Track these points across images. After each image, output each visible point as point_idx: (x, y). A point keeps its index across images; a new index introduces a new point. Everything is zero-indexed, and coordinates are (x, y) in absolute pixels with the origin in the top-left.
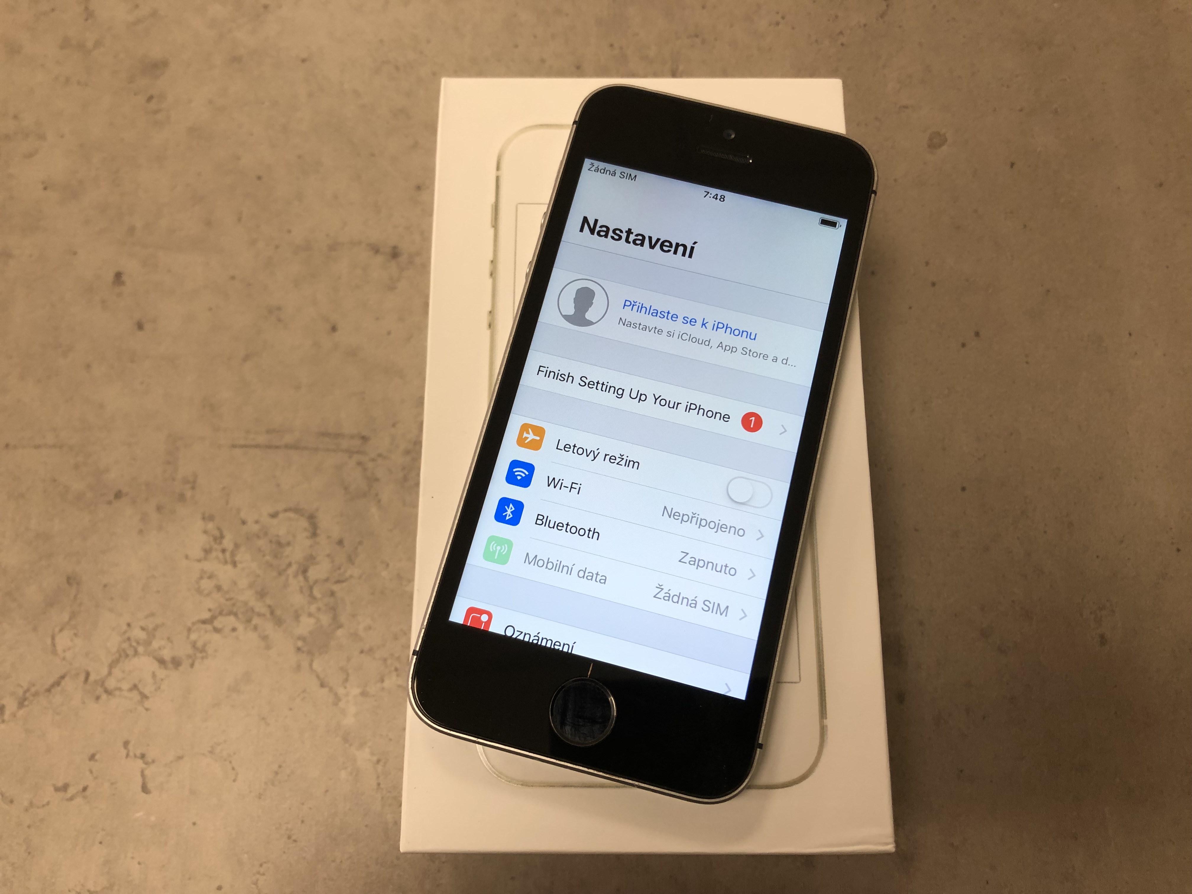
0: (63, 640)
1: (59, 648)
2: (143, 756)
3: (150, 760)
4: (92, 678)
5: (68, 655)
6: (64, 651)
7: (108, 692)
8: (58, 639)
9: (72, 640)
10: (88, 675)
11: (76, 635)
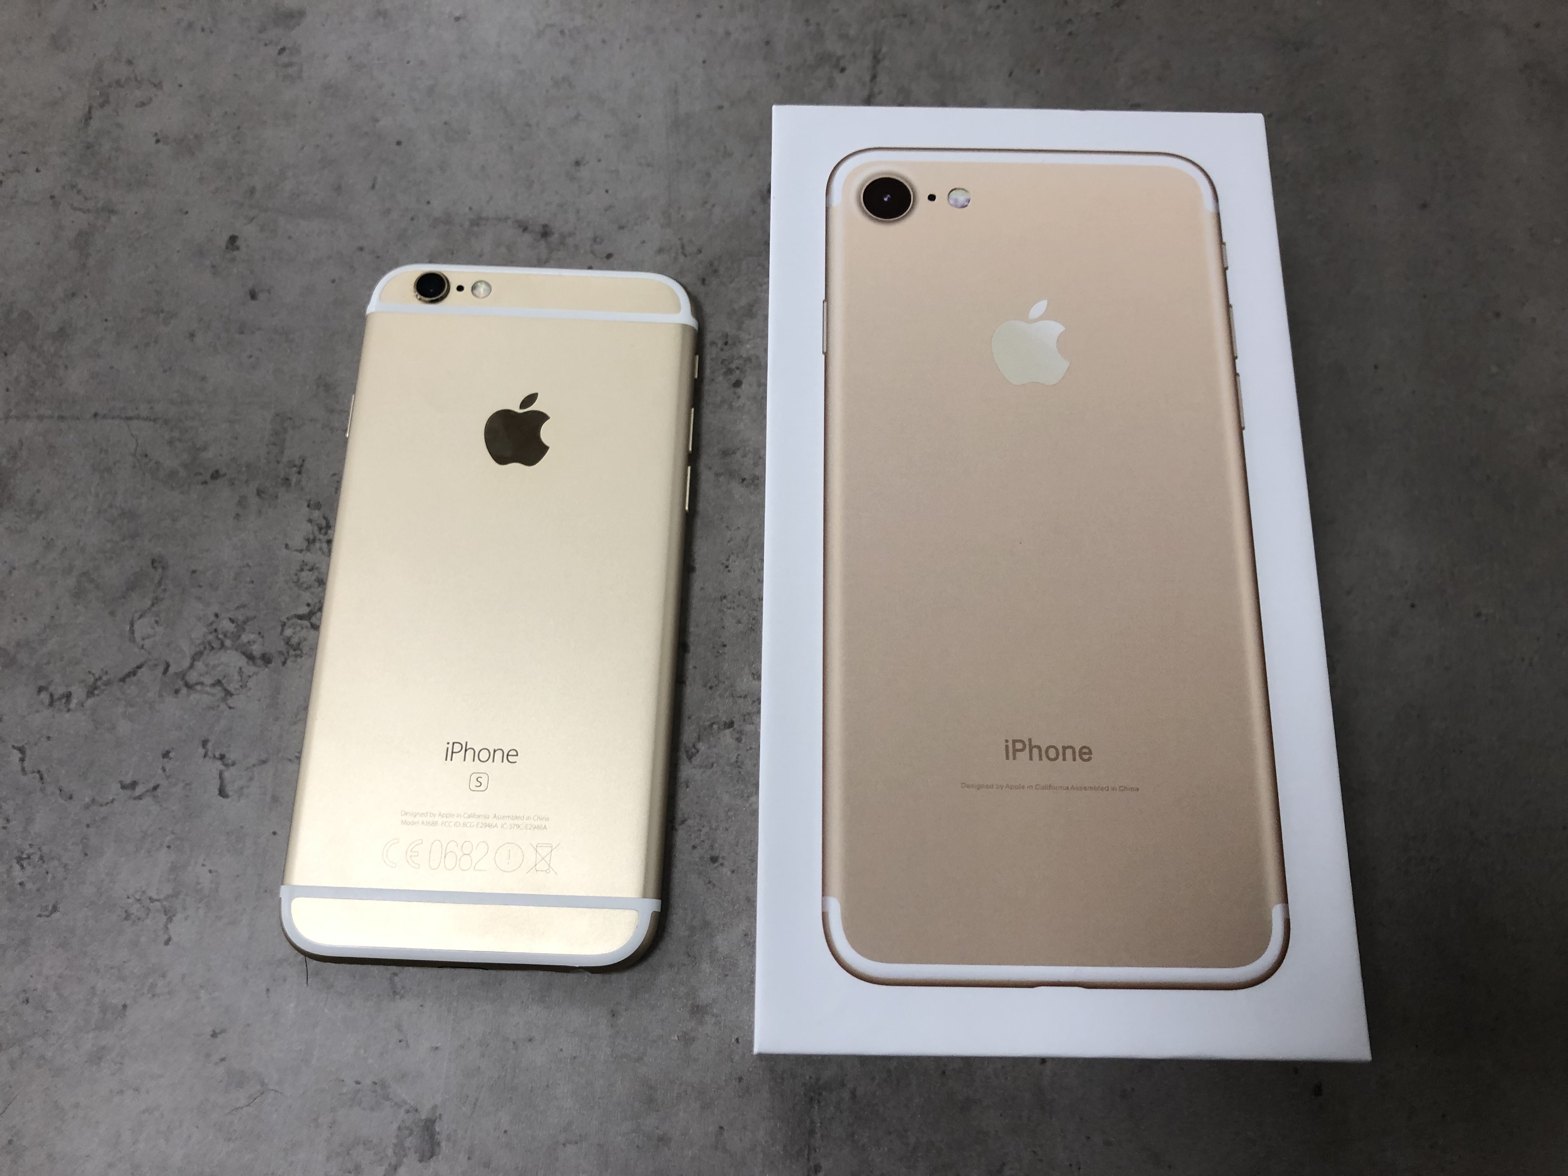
0: (142, 627)
1: (138, 635)
2: (222, 757)
3: (230, 762)
4: (172, 670)
5: (148, 643)
6: (143, 639)
7: (189, 686)
8: (136, 627)
9: (153, 628)
10: (168, 666)
11: (157, 622)
